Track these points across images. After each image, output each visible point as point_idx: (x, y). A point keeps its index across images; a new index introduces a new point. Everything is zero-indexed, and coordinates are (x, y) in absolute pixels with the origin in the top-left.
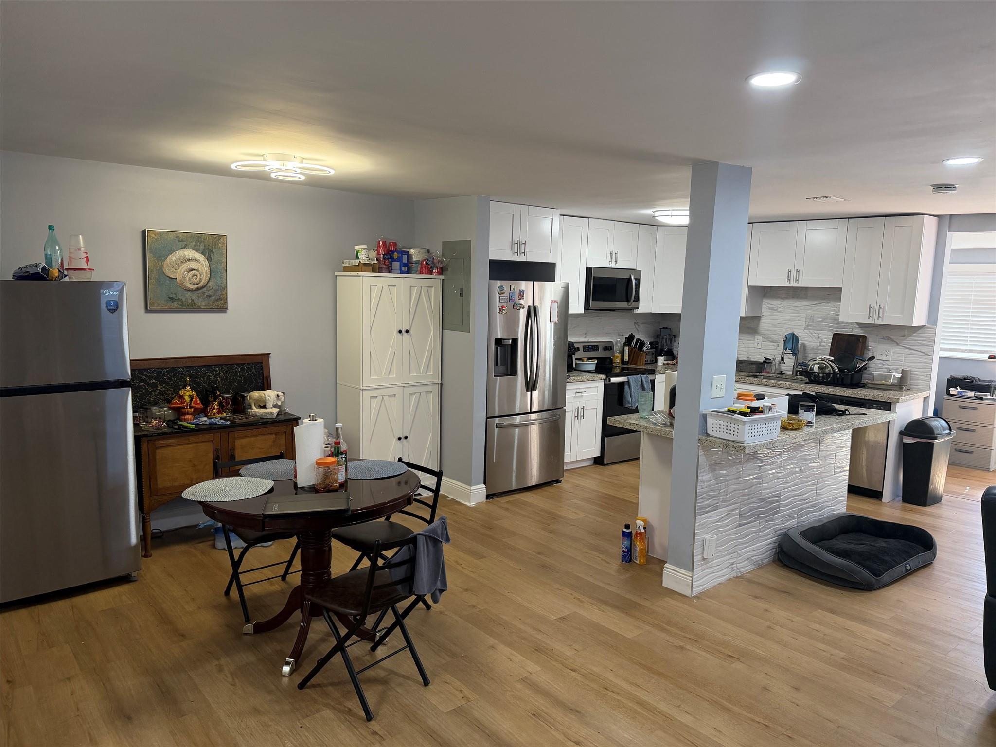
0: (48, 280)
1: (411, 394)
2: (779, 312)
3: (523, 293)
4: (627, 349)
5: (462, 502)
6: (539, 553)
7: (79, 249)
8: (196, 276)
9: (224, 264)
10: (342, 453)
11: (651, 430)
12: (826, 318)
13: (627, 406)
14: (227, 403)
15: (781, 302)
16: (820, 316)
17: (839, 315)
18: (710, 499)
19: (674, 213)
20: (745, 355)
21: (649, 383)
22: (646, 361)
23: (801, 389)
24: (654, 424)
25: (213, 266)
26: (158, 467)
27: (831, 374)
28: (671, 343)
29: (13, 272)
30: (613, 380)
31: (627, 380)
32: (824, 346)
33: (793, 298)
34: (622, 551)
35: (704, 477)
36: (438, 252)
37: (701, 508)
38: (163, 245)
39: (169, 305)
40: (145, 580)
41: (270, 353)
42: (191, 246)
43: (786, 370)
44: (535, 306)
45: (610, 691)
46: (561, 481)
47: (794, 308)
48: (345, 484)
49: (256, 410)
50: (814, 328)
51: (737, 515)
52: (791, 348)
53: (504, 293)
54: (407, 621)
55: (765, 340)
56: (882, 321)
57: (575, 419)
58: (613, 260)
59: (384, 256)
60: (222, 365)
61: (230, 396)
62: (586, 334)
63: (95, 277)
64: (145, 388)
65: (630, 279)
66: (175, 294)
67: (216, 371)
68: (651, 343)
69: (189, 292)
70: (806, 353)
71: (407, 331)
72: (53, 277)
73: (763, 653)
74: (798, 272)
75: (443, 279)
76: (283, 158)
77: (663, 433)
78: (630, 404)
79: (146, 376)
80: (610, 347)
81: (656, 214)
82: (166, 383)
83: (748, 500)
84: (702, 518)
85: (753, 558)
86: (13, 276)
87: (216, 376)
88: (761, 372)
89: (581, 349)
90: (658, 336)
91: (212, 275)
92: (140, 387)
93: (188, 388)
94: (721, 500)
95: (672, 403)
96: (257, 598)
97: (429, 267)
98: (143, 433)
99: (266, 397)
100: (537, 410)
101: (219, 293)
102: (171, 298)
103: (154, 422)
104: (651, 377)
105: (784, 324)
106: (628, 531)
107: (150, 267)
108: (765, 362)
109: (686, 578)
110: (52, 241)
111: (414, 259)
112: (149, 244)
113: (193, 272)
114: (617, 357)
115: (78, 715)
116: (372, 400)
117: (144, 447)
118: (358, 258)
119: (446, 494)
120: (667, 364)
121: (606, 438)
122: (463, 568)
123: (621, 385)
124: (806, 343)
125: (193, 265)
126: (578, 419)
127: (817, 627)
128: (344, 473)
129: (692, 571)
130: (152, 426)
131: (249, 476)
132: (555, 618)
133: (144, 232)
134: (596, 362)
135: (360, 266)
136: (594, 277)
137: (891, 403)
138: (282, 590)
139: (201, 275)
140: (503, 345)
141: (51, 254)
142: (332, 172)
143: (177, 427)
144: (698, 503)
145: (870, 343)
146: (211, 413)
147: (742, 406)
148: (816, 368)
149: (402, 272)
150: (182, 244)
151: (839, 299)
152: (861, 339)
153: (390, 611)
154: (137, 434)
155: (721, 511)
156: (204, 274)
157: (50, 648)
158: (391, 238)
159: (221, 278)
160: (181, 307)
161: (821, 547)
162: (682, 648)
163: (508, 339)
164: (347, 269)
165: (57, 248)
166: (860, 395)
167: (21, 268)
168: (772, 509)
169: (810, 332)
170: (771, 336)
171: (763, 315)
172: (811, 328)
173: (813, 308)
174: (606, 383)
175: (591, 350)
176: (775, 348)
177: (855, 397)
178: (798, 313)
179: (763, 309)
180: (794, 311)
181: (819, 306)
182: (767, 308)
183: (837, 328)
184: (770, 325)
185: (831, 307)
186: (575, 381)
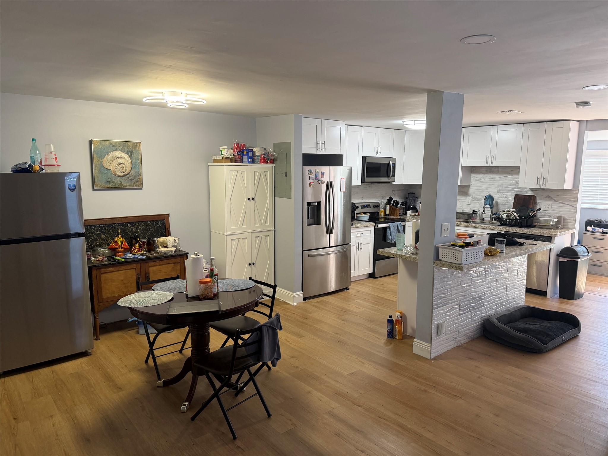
0: (33, 172)
1: (256, 237)
2: (482, 182)
3: (324, 174)
4: (388, 206)
5: (288, 302)
6: (337, 334)
7: (51, 153)
8: (123, 167)
9: (140, 160)
10: (215, 276)
11: (404, 257)
12: (511, 185)
13: (388, 241)
14: (144, 245)
15: (483, 176)
16: (507, 184)
17: (518, 183)
18: (441, 299)
19: (416, 122)
20: (461, 208)
21: (402, 227)
22: (400, 214)
23: (495, 229)
24: (406, 253)
25: (133, 161)
26: (102, 285)
27: (514, 220)
28: (415, 202)
29: (11, 168)
30: (380, 226)
31: (388, 226)
32: (509, 202)
33: (490, 173)
34: (388, 332)
35: (437, 286)
36: (271, 150)
37: (436, 305)
38: (102, 149)
39: (107, 186)
40: (96, 354)
41: (170, 214)
42: (119, 149)
43: (486, 218)
44: (331, 182)
45: (381, 418)
46: (349, 288)
47: (491, 179)
48: (217, 295)
49: (162, 249)
50: (503, 191)
51: (458, 308)
52: (489, 204)
53: (312, 174)
54: (257, 378)
55: (474, 200)
56: (545, 186)
57: (357, 250)
58: (379, 152)
59: (238, 153)
60: (140, 222)
61: (146, 240)
62: (362, 198)
63: (61, 170)
64: (94, 237)
65: (389, 164)
66: (110, 179)
67: (137, 225)
68: (402, 203)
69: (119, 178)
70: (499, 207)
71: (253, 199)
72: (35, 171)
73: (476, 394)
74: (493, 157)
75: (274, 166)
76: (175, 94)
77: (411, 259)
78: (390, 240)
79: (94, 229)
80: (378, 205)
81: (405, 123)
82: (106, 233)
83: (465, 299)
84: (436, 311)
85: (468, 334)
86: (11, 170)
87: (137, 229)
88: (471, 219)
89: (360, 207)
90: (407, 198)
91: (133, 167)
92: (91, 236)
93: (120, 236)
94: (448, 300)
95: (417, 241)
96: (165, 364)
97: (265, 159)
98: (93, 265)
99: (168, 241)
100: (334, 246)
101: (137, 178)
102: (108, 182)
103: (100, 258)
104: (403, 224)
105: (484, 189)
106: (391, 319)
107: (94, 163)
108: (473, 213)
109: (427, 348)
110: (35, 148)
111: (256, 154)
112: (94, 148)
113: (121, 165)
114: (382, 211)
115: (57, 439)
116: (232, 241)
117: (94, 273)
118: (222, 154)
119: (278, 298)
120: (413, 215)
121: (376, 261)
122: (290, 343)
123: (385, 229)
124: (498, 201)
125: (121, 161)
126: (358, 250)
127: (508, 376)
128: (216, 287)
129: (431, 343)
130: (98, 260)
131: (158, 290)
132: (347, 374)
133: (90, 142)
134: (369, 215)
135: (223, 159)
136: (367, 163)
137: (551, 237)
138: (180, 359)
139: (126, 167)
140: (312, 206)
141: (34, 157)
142: (205, 102)
143: (114, 261)
144: (434, 302)
145: (538, 201)
146: (134, 251)
147: (460, 242)
148: (505, 216)
149: (249, 162)
150: (114, 148)
151: (518, 173)
152: (532, 198)
153: (246, 371)
154: (89, 265)
155: (447, 306)
156: (128, 166)
157: (39, 397)
158: (242, 141)
159: (138, 168)
160: (114, 186)
161: (509, 326)
162: (426, 391)
163: (315, 202)
164: (215, 161)
165: (38, 152)
166: (532, 233)
167: (16, 165)
168: (479, 304)
169: (500, 194)
170: (476, 197)
171: (471, 184)
172: (501, 191)
173: (502, 179)
174: (375, 228)
175: (366, 207)
176: (479, 204)
177: (529, 234)
178: (493, 182)
179: (471, 180)
180: (491, 181)
181: (506, 178)
182: (474, 179)
183: (517, 191)
184: (476, 190)
185: (514, 178)
186: (356, 227)
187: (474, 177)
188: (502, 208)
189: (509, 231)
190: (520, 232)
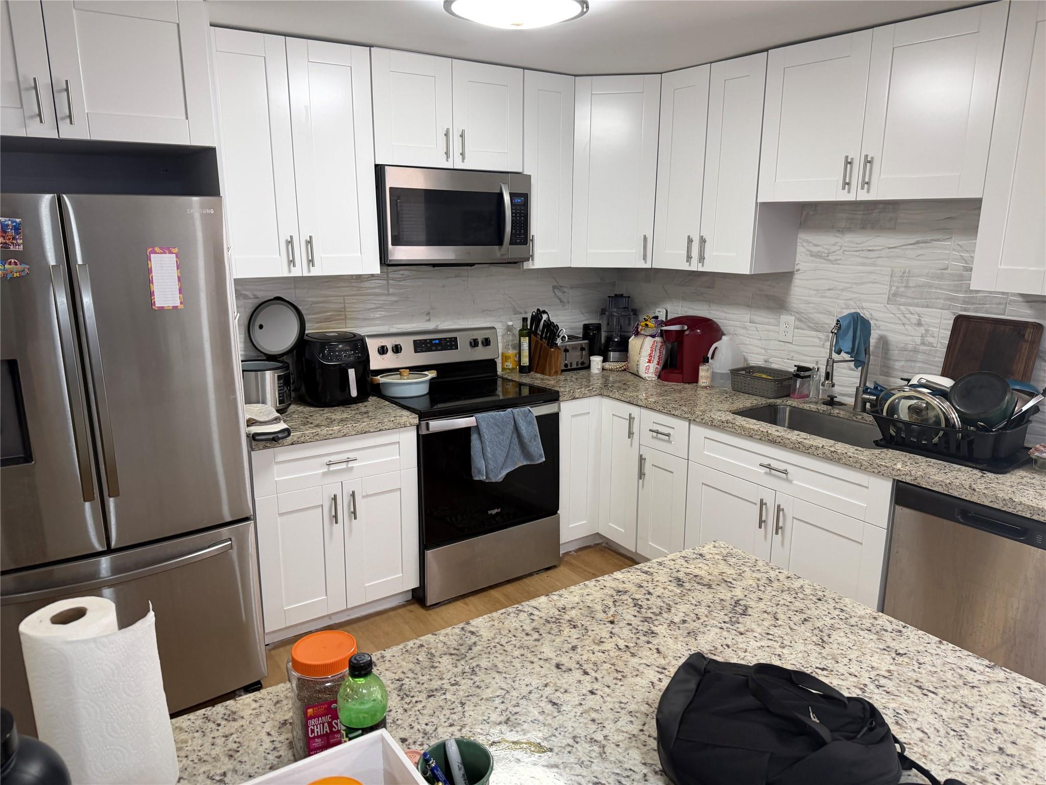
2: (832, 262)
4: (525, 342)
12: (940, 277)
13: (477, 478)
15: (838, 240)
16: (924, 272)
17: (971, 270)
21: (533, 424)
22: (566, 365)
23: (858, 466)
30: (437, 425)
31: (475, 424)
32: (930, 344)
33: (864, 229)
43: (842, 397)
47: (865, 254)
50: (909, 301)
52: (850, 351)
55: (803, 326)
57: (331, 522)
58: (456, 150)
62: (428, 314)
65: (501, 195)
68: (586, 327)
74: (869, 161)
78: (483, 474)
80: (486, 339)
88: (788, 396)
89: (408, 347)
90: (602, 312)
104: (545, 410)
105: (843, 290)
108: (797, 376)
114: (508, 358)
120: (608, 371)
121: (427, 551)
123: (459, 435)
124: (892, 337)
134: (433, 376)
136: (391, 189)
148: (903, 414)
151: (972, 229)
152: (1028, 335)
166: (1019, 506)
169: (899, 309)
170: (811, 316)
171: (798, 270)
172: (903, 300)
173: (908, 252)
174: (421, 432)
175: (434, 348)
176: (822, 343)
177: (1002, 509)
178: (874, 265)
179: (798, 255)
180: (865, 260)
181: (922, 248)
182: (808, 253)
183: (965, 302)
184: (814, 292)
185: (954, 250)
186: (317, 438)
187: (808, 242)
188: (902, 363)
189: (916, 484)
190: (963, 497)
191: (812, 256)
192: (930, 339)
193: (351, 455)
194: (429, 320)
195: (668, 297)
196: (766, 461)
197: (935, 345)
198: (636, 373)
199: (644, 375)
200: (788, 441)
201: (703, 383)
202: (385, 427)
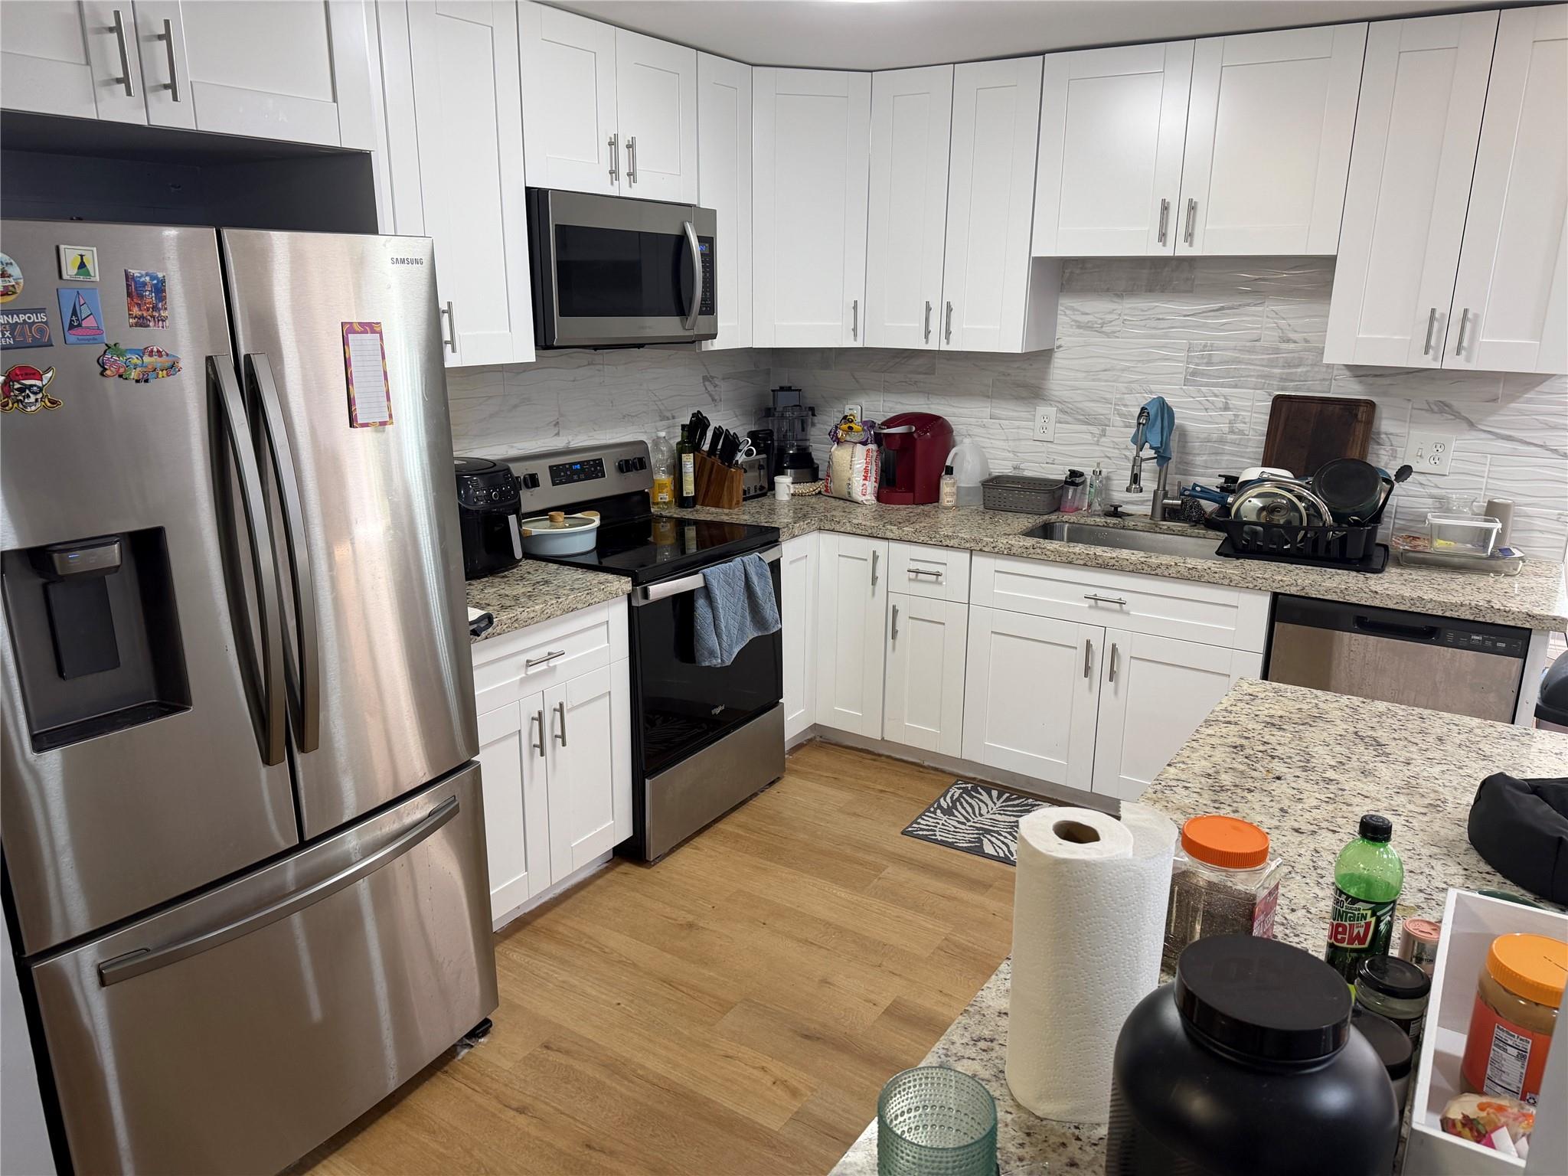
2: (1107, 335)
3: (162, 292)
4: (688, 461)
12: (1252, 351)
13: (707, 664)
15: (1115, 306)
16: (1232, 344)
21: (766, 577)
22: (745, 492)
23: (1227, 582)
27: (1303, 528)
30: (659, 590)
31: (702, 584)
32: (1241, 432)
33: (1162, 292)
43: (1127, 503)
47: (1154, 323)
50: (1213, 380)
55: (1069, 419)
57: (532, 755)
58: (624, 169)
62: (557, 424)
65: (682, 239)
68: (751, 435)
70: (1190, 454)
74: (1192, 207)
78: (716, 658)
80: (641, 460)
88: (1058, 509)
89: (545, 478)
90: (768, 412)
104: (769, 556)
105: (1123, 370)
108: (1069, 484)
114: (662, 487)
120: (801, 495)
121: (648, 782)
123: (684, 602)
126: (543, 752)
134: (596, 520)
136: (557, 227)
137: (1531, 629)
152: (1362, 415)
166: (1430, 605)
169: (1199, 391)
170: (1079, 405)
171: (1060, 347)
172: (1206, 380)
173: (1209, 320)
174: (634, 604)
175: (575, 477)
176: (1096, 439)
177: (1410, 610)
178: (1165, 336)
179: (1059, 328)
180: (1154, 332)
181: (1228, 315)
182: (1073, 323)
183: (1282, 379)
184: (1084, 374)
185: (1268, 317)
186: (517, 625)
187: (1073, 309)
188: (1205, 458)
189: (1303, 594)
190: (1363, 603)
191: (1079, 327)
192: (1240, 426)
193: (554, 648)
194: (558, 434)
195: (863, 389)
196: (1091, 592)
197: (1247, 433)
198: (847, 497)
199: (860, 498)
200: (1125, 563)
201: (948, 502)
202: (595, 599)
